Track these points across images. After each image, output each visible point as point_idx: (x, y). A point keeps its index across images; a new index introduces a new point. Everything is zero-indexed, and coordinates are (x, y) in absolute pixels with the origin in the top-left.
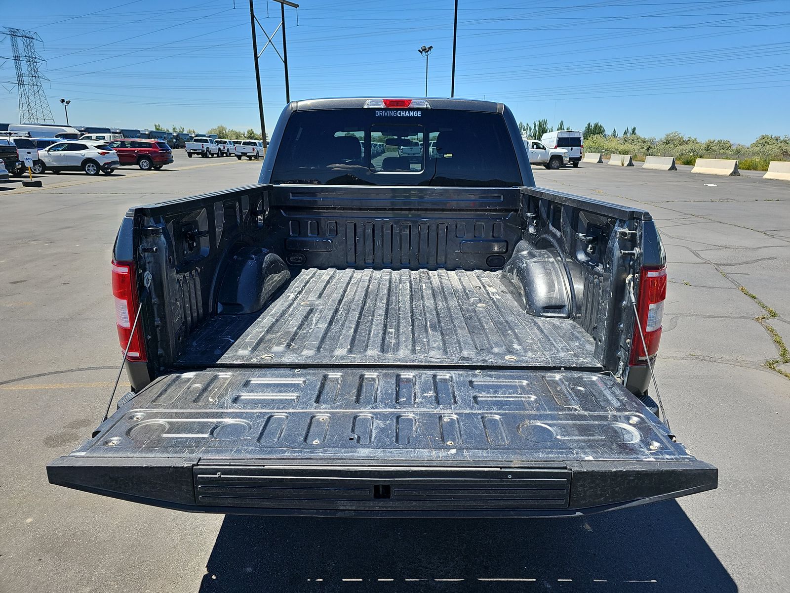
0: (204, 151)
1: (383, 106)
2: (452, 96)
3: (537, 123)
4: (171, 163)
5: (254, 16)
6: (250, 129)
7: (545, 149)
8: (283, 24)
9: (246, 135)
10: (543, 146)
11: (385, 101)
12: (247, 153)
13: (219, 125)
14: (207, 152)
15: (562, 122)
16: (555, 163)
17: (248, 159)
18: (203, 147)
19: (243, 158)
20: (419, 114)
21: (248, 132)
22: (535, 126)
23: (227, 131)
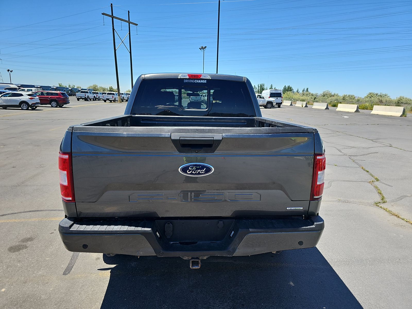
0: (86, 98)
1: (188, 77)
2: (217, 73)
3: (260, 85)
4: (68, 104)
5: (114, 29)
6: (111, 86)
7: (264, 98)
8: (130, 33)
9: (108, 90)
10: (263, 97)
11: (189, 75)
12: (109, 99)
13: (94, 84)
14: (87, 98)
15: (272, 85)
16: (269, 106)
17: (110, 102)
18: (85, 96)
19: (107, 101)
20: (205, 81)
21: (110, 88)
22: (258, 87)
23: (98, 87)
